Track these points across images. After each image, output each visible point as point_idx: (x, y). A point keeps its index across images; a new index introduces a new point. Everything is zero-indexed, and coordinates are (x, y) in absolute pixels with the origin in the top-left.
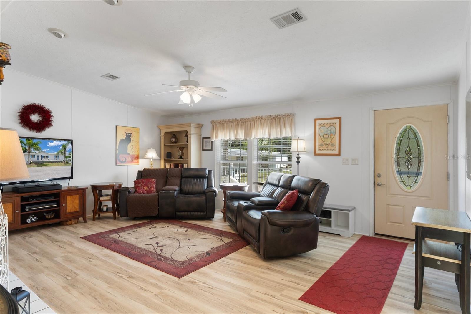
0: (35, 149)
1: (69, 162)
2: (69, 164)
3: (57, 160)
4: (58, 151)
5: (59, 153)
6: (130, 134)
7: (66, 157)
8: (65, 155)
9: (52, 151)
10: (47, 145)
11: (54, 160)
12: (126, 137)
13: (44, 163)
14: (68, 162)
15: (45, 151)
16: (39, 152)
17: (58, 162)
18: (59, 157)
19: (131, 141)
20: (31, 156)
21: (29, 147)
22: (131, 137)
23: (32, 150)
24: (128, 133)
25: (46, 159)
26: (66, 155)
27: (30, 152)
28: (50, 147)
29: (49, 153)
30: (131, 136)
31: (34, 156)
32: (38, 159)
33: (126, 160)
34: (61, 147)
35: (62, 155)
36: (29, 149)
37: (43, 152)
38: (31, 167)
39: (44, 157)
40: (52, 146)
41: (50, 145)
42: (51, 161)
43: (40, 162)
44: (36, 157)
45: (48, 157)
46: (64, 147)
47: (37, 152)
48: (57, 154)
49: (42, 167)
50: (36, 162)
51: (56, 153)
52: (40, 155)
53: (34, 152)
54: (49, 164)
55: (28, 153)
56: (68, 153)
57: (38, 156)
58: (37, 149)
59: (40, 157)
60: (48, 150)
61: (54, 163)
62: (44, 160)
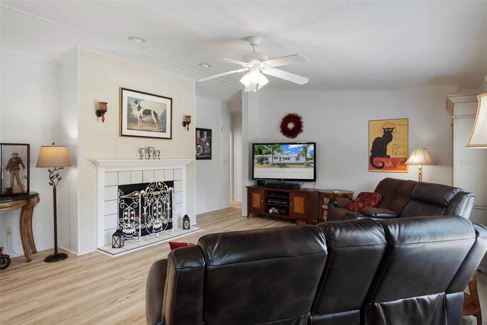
0: (278, 151)
1: (311, 164)
2: (310, 167)
3: (298, 162)
4: (299, 153)
5: (300, 154)
6: (390, 130)
7: (307, 159)
8: (306, 157)
9: (293, 153)
10: (289, 147)
11: (296, 162)
12: (383, 134)
13: (286, 164)
14: (309, 165)
15: (286, 153)
16: (281, 154)
17: (299, 164)
18: (300, 158)
19: (393, 139)
20: (274, 157)
21: (273, 150)
22: (392, 134)
23: (275, 152)
24: (387, 129)
25: (287, 161)
26: (308, 157)
27: (273, 154)
28: (291, 149)
29: (290, 155)
30: (392, 131)
31: (276, 158)
32: (280, 161)
33: (384, 165)
34: (302, 149)
35: (303, 156)
36: (273, 151)
37: (284, 154)
38: (274, 167)
39: (286, 158)
40: (293, 148)
41: (291, 147)
42: (292, 162)
43: (282, 163)
44: (279, 158)
45: (289, 159)
46: (305, 149)
47: (279, 154)
48: (298, 156)
49: (284, 168)
50: (279, 163)
51: (296, 155)
52: (282, 156)
53: (277, 154)
54: (290, 165)
55: (272, 155)
56: (310, 155)
57: (280, 158)
58: (280, 151)
59: (282, 159)
60: (289, 152)
61: (295, 165)
62: (286, 161)
